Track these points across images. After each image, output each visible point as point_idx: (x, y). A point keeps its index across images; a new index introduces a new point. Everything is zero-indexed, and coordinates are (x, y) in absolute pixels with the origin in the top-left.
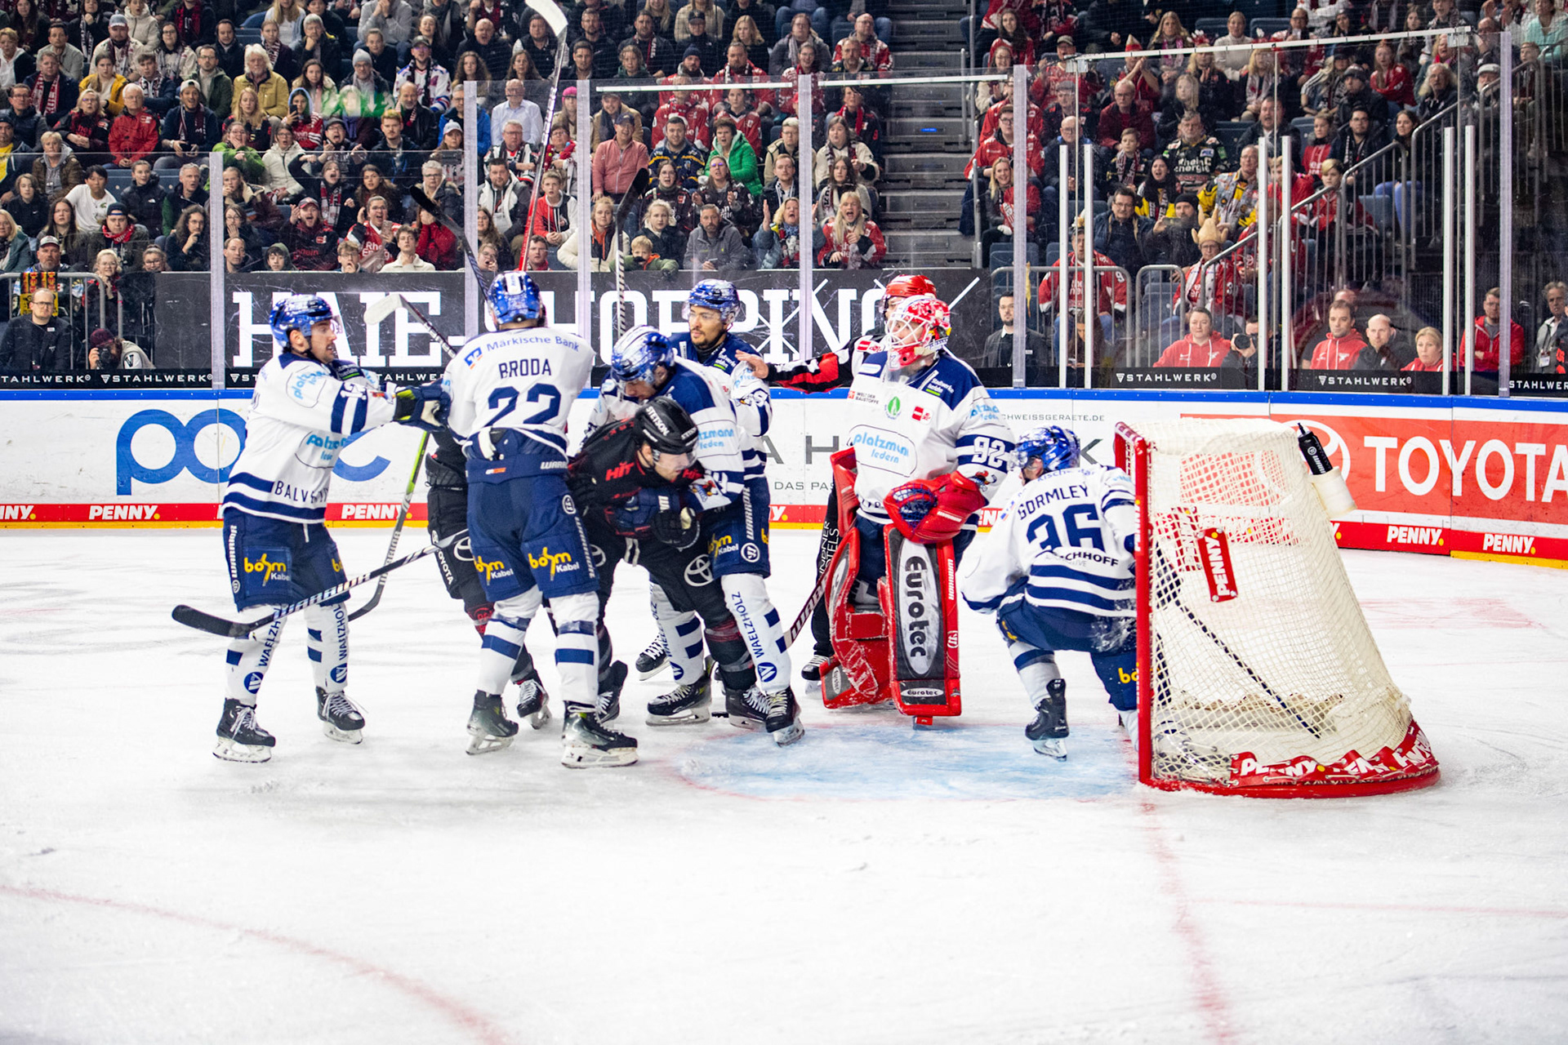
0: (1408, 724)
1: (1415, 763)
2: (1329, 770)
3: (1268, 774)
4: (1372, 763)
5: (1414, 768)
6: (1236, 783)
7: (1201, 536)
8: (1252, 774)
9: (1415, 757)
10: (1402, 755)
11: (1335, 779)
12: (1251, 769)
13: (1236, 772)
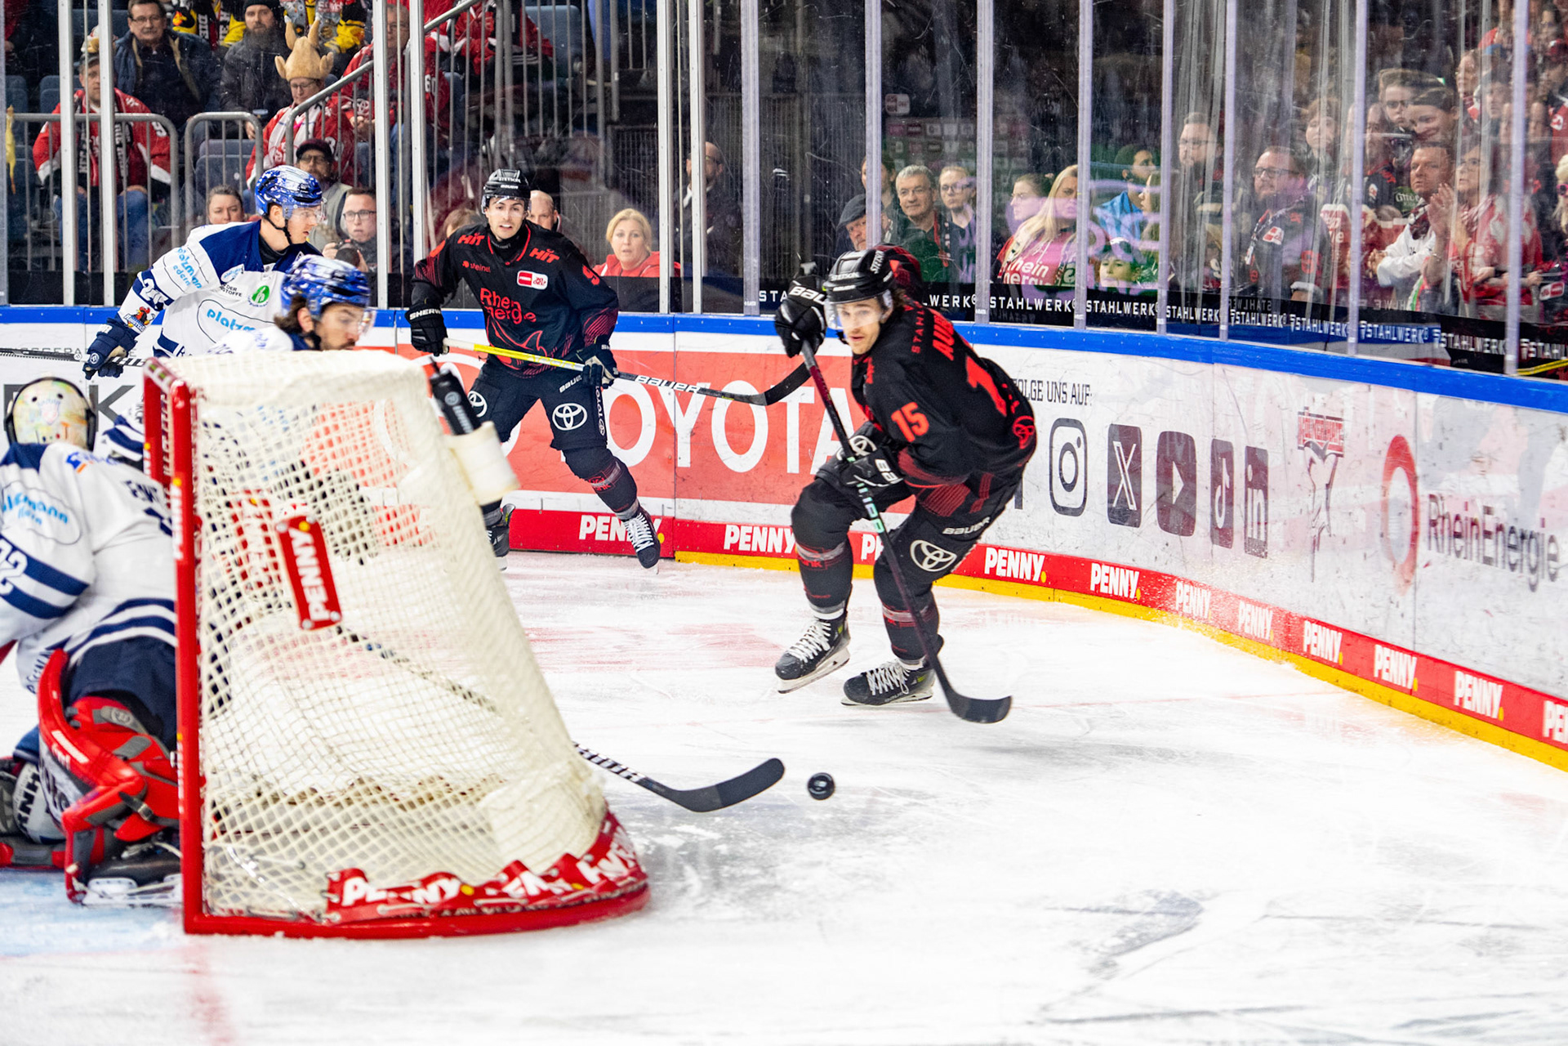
0: (600, 816)
1: (612, 876)
2: (480, 892)
3: (385, 902)
4: (547, 878)
5: (609, 885)
6: (336, 917)
7: (283, 528)
8: (361, 902)
9: (612, 867)
10: (593, 864)
11: (489, 906)
12: (358, 895)
13: (335, 899)
